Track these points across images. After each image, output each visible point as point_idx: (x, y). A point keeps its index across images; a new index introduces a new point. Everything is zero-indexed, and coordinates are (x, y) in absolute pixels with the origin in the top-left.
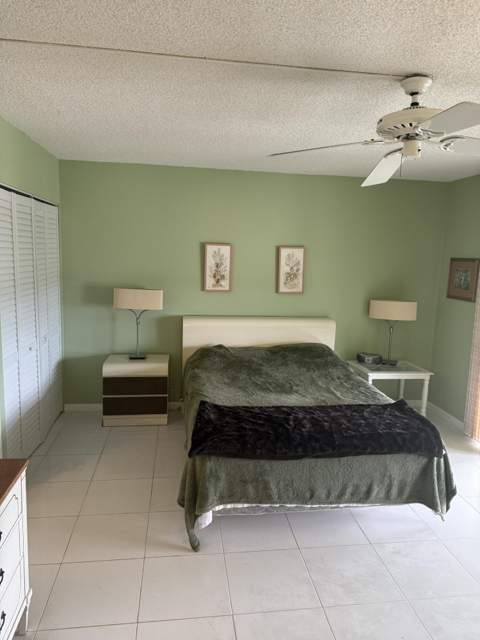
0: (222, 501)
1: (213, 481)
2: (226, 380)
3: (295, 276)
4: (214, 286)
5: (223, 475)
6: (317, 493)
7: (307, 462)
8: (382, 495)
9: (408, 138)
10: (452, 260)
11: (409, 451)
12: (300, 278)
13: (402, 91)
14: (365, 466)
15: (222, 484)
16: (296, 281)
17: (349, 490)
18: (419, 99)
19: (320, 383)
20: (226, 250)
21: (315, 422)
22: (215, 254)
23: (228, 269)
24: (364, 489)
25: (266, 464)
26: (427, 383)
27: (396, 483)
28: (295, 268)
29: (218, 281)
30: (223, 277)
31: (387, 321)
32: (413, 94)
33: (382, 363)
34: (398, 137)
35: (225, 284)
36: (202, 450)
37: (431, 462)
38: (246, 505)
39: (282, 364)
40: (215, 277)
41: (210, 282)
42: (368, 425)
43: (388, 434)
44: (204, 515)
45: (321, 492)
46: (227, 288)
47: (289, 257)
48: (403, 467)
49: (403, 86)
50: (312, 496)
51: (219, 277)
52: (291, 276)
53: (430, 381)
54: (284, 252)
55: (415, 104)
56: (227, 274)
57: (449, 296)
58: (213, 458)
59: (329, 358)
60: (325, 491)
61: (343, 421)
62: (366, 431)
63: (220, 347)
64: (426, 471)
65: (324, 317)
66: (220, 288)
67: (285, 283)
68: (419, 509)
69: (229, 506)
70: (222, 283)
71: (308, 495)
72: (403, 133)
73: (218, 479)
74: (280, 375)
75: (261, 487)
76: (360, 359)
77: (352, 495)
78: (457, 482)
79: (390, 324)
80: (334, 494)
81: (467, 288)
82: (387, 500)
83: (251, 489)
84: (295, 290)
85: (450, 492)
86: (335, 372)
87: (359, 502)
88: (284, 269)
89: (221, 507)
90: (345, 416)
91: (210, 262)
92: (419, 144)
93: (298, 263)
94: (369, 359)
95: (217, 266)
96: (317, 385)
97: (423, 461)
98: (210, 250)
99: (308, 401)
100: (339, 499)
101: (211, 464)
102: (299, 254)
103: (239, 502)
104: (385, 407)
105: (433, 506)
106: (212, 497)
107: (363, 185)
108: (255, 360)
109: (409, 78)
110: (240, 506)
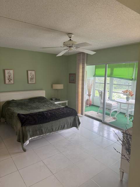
0: (31, 137)
1: (28, 132)
2: (19, 109)
3: (33, 79)
4: (8, 82)
5: (31, 130)
6: (53, 130)
7: (51, 122)
8: (67, 127)
9: (70, 47)
10: (70, 74)
11: (72, 116)
12: (34, 79)
13: (68, 37)
14: (63, 121)
15: (31, 132)
16: (33, 80)
17: (60, 127)
18: (71, 39)
19: (46, 106)
20: (11, 72)
21: (51, 113)
22: (8, 73)
23: (13, 77)
24: (63, 126)
25: (41, 125)
26: (67, 103)
27: (69, 123)
28: (33, 77)
29: (10, 81)
30: (11, 79)
31: (57, 89)
32: (70, 37)
33: (57, 100)
34: (68, 47)
35: (12, 82)
36: (25, 125)
37: (75, 117)
38: (37, 137)
39: (34, 103)
40: (9, 79)
41: (7, 81)
42: (62, 112)
43: (67, 113)
44: (27, 141)
45: (54, 129)
46: (13, 83)
47: (31, 73)
48: (70, 119)
49: (68, 35)
50: (52, 131)
51: (10, 80)
52: (32, 79)
53: (68, 102)
54: (29, 72)
55: (70, 40)
56: (12, 78)
57: (70, 82)
58: (28, 126)
59: (46, 100)
60: (55, 129)
61: (56, 112)
62: (62, 113)
63: (13, 100)
64: (75, 120)
65: (41, 89)
66: (11, 83)
67: (30, 81)
68: (74, 128)
69: (33, 138)
70: (11, 81)
71: (51, 130)
72: (69, 46)
73: (29, 131)
74: (34, 105)
75: (41, 131)
76: (52, 99)
77: (61, 128)
78: (80, 121)
79: (57, 90)
80: (57, 129)
81: (73, 81)
82: (68, 128)
83: (38, 132)
84: (33, 83)
85: (79, 123)
86: (48, 103)
87: (63, 129)
88: (30, 77)
89: (31, 138)
90: (56, 111)
91: (7, 75)
92: (72, 48)
93: (33, 75)
94: (54, 99)
95: (9, 76)
96: (45, 106)
97: (74, 117)
98: (6, 71)
99: (45, 110)
100: (58, 130)
101: (28, 128)
102: (33, 73)
103: (35, 136)
104: (64, 108)
105: (77, 127)
106: (29, 136)
107: (57, 56)
108: (25, 102)
109: (69, 34)
110: (35, 137)
